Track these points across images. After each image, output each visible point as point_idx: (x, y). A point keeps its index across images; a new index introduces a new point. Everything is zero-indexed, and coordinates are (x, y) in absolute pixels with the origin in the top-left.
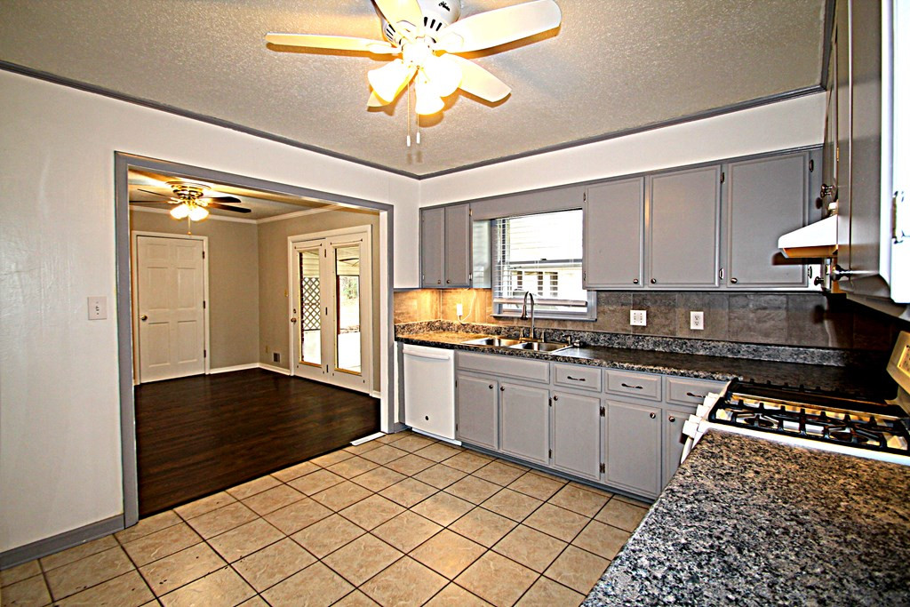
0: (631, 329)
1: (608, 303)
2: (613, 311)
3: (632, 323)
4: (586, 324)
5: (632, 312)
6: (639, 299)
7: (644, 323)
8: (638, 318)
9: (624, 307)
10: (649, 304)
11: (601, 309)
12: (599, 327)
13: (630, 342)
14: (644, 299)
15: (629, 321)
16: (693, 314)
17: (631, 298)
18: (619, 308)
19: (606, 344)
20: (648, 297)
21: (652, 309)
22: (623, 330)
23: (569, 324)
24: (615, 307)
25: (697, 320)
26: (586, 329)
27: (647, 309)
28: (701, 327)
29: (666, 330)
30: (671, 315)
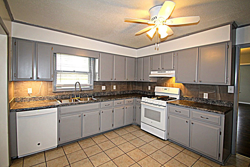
0: (102, 91)
1: (96, 85)
2: (98, 87)
3: (102, 89)
4: (90, 91)
5: (102, 87)
6: (104, 83)
7: (105, 89)
8: (104, 88)
9: (100, 85)
10: (106, 84)
11: (95, 86)
12: (94, 91)
13: (102, 94)
14: (105, 83)
15: (101, 89)
16: (114, 86)
17: (102, 83)
18: (99, 86)
19: (97, 96)
20: (106, 83)
21: (107, 85)
22: (100, 91)
23: (85, 91)
24: (98, 85)
25: (115, 87)
26: (90, 92)
27: (106, 86)
28: (115, 89)
29: (109, 90)
30: (110, 87)
